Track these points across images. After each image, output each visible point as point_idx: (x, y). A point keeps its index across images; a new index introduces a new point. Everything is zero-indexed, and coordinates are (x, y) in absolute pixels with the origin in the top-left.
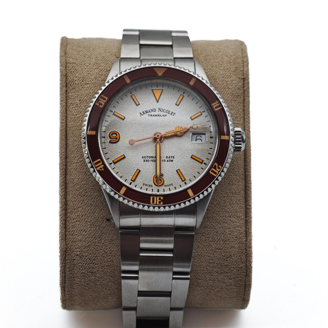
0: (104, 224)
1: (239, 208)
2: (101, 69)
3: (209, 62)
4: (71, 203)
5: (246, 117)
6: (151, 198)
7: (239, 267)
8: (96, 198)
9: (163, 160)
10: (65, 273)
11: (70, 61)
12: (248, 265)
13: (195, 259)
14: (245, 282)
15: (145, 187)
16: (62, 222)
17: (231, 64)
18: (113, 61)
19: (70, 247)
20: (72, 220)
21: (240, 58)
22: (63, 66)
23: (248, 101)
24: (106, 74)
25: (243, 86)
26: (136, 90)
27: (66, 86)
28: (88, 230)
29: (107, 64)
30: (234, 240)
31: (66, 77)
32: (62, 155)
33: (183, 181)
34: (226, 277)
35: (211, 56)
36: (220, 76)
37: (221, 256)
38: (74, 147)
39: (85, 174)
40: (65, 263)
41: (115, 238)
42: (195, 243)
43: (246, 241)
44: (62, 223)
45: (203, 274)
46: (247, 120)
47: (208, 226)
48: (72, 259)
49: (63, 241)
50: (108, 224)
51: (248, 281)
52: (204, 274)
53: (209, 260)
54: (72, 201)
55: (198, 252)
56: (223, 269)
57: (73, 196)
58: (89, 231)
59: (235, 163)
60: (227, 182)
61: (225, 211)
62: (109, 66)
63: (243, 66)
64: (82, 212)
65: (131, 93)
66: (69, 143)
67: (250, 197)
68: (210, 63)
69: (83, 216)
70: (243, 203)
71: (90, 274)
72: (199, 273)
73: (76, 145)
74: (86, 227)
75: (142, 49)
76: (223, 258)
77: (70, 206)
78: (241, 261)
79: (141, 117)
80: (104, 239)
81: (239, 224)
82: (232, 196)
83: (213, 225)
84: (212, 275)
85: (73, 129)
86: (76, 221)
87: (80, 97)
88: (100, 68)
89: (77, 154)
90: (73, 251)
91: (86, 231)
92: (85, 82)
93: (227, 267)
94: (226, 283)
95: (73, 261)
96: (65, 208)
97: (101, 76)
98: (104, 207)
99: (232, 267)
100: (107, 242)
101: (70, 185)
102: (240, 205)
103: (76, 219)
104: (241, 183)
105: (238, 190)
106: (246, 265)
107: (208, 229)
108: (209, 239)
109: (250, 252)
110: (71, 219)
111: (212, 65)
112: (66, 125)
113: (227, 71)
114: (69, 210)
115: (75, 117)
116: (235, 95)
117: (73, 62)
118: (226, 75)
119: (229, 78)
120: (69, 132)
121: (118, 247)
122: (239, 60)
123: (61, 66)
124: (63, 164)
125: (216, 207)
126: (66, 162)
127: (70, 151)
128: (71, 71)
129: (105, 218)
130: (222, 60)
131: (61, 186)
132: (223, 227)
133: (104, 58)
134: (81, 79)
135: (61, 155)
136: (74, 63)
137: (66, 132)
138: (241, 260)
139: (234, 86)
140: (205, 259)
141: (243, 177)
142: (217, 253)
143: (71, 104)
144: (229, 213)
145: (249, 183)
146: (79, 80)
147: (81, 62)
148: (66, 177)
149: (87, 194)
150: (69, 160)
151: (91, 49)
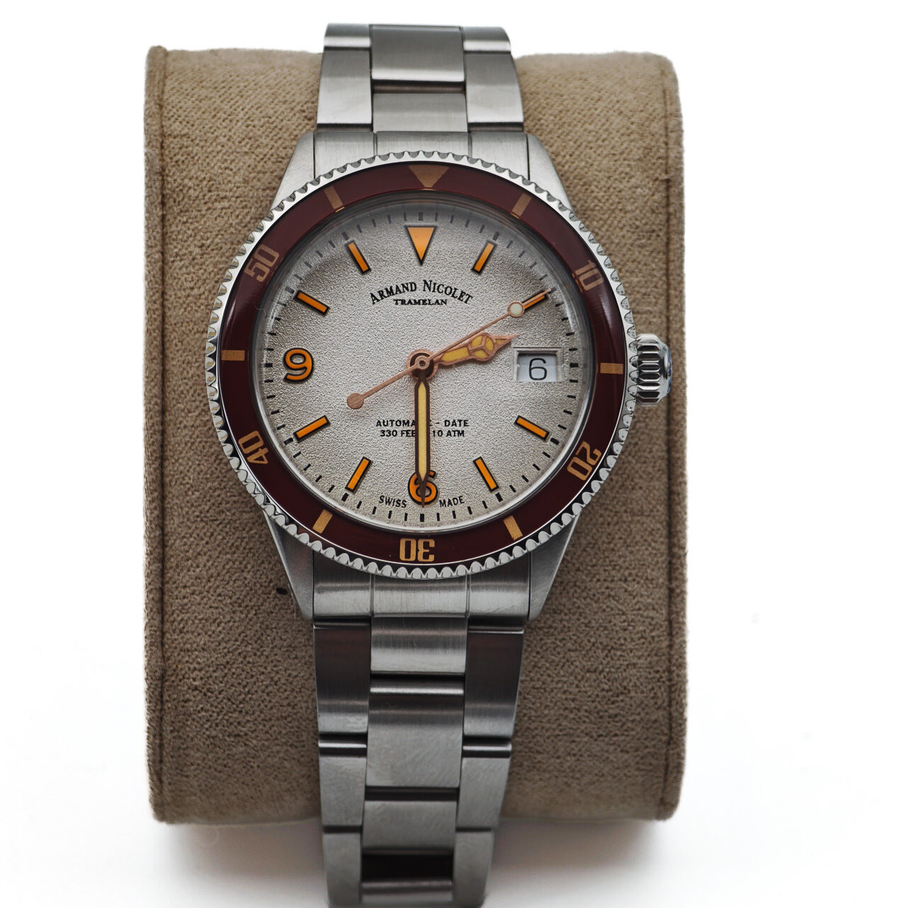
0: (270, 603)
1: (651, 553)
2: (261, 153)
3: (571, 131)
4: (178, 541)
5: (672, 292)
6: (403, 542)
7: (648, 720)
8: (247, 529)
9: (437, 430)
10: (161, 735)
11: (172, 128)
12: (675, 714)
13: (525, 698)
14: (666, 759)
15: (385, 508)
16: (151, 596)
17: (632, 137)
18: (295, 130)
19: (174, 666)
20: (179, 589)
21: (658, 117)
22: (153, 146)
23: (678, 246)
24: (275, 171)
25: (664, 202)
26: (361, 226)
27: (163, 204)
28: (226, 620)
29: (280, 138)
30: (637, 647)
31: (163, 176)
32: (153, 403)
33: (491, 491)
34: (612, 748)
35: (576, 114)
36: (601, 175)
37: (599, 689)
38: (186, 381)
39: (215, 461)
40: (162, 710)
41: (301, 642)
42: (527, 654)
43: (670, 646)
44: (153, 599)
45: (548, 738)
46: (676, 301)
47: (562, 607)
48: (182, 698)
49: (154, 648)
50: (281, 602)
51: (676, 756)
52: (552, 738)
53: (565, 702)
54: (180, 536)
55: (535, 678)
56: (606, 724)
57: (182, 520)
58: (229, 621)
59: (640, 428)
60: (617, 482)
61: (612, 564)
62: (284, 145)
63: (666, 144)
64: (209, 568)
65: (347, 239)
66: (173, 368)
67: (683, 522)
68: (573, 134)
69: (212, 580)
70: (662, 539)
71: (232, 739)
72: (538, 738)
73: (192, 376)
74: (221, 610)
75: (379, 97)
76: (604, 697)
77: (173, 548)
78: (656, 703)
79: (376, 305)
80: (271, 646)
81: (650, 600)
82: (631, 522)
83: (577, 605)
84: (574, 741)
85: (183, 328)
86: (193, 594)
87: (202, 238)
88: (259, 150)
89: (195, 401)
90: (184, 678)
91: (221, 622)
92: (216, 193)
93: (617, 719)
94: (612, 761)
95: (183, 703)
96: (161, 556)
97: (261, 175)
98: (269, 556)
99: (631, 718)
100: (279, 652)
101: (174, 490)
102: (653, 544)
103: (192, 588)
104: (657, 484)
105: (650, 503)
106: (670, 714)
107: (563, 615)
108: (564, 645)
109: (680, 679)
110: (177, 588)
111: (578, 143)
112: (164, 315)
113: (622, 159)
114: (172, 562)
115: (189, 296)
116: (642, 231)
117: (183, 132)
118: (618, 172)
119: (627, 179)
120: (172, 337)
121: (308, 668)
122: (654, 124)
123: (149, 144)
124: (155, 430)
125: (585, 553)
126: (163, 423)
127: (174, 391)
128: (175, 159)
129: (271, 585)
130: (605, 127)
131: (149, 491)
132: (604, 611)
133: (271, 120)
134: (205, 183)
135: (150, 403)
136: (184, 135)
137: (163, 336)
138: (655, 700)
139: (640, 203)
140: (554, 700)
141: (664, 466)
142: (587, 681)
143: (176, 256)
144: (622, 571)
145: (681, 483)
146: (198, 185)
147: (205, 134)
148: (162, 466)
149: (224, 516)
150: (171, 417)
151: (235, 91)
